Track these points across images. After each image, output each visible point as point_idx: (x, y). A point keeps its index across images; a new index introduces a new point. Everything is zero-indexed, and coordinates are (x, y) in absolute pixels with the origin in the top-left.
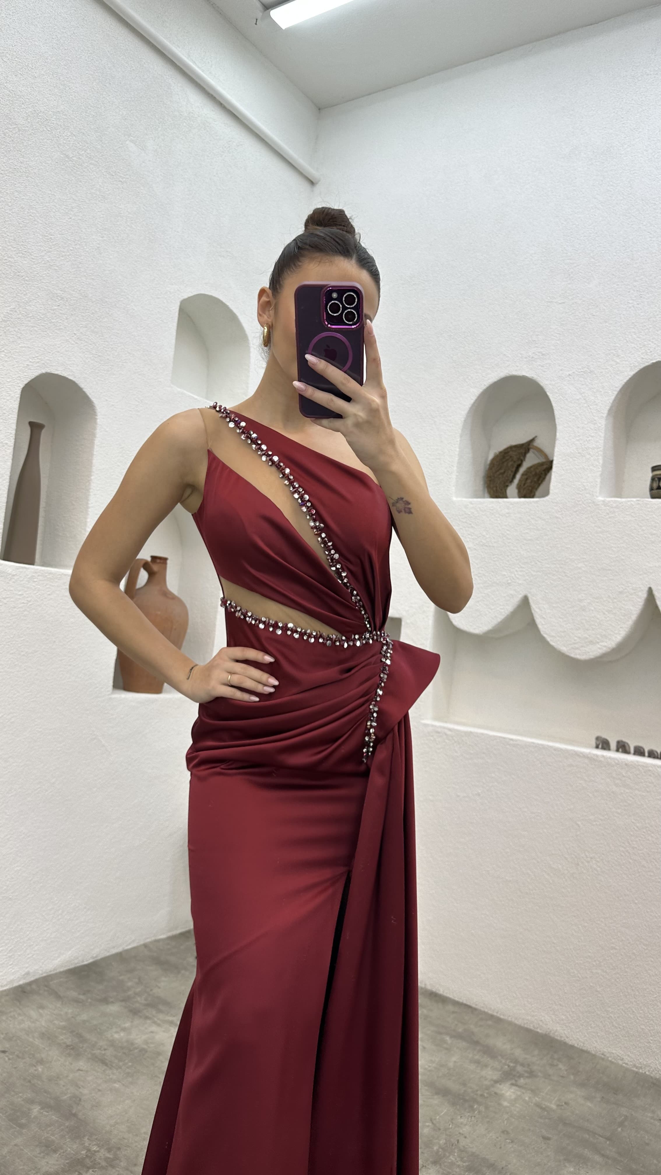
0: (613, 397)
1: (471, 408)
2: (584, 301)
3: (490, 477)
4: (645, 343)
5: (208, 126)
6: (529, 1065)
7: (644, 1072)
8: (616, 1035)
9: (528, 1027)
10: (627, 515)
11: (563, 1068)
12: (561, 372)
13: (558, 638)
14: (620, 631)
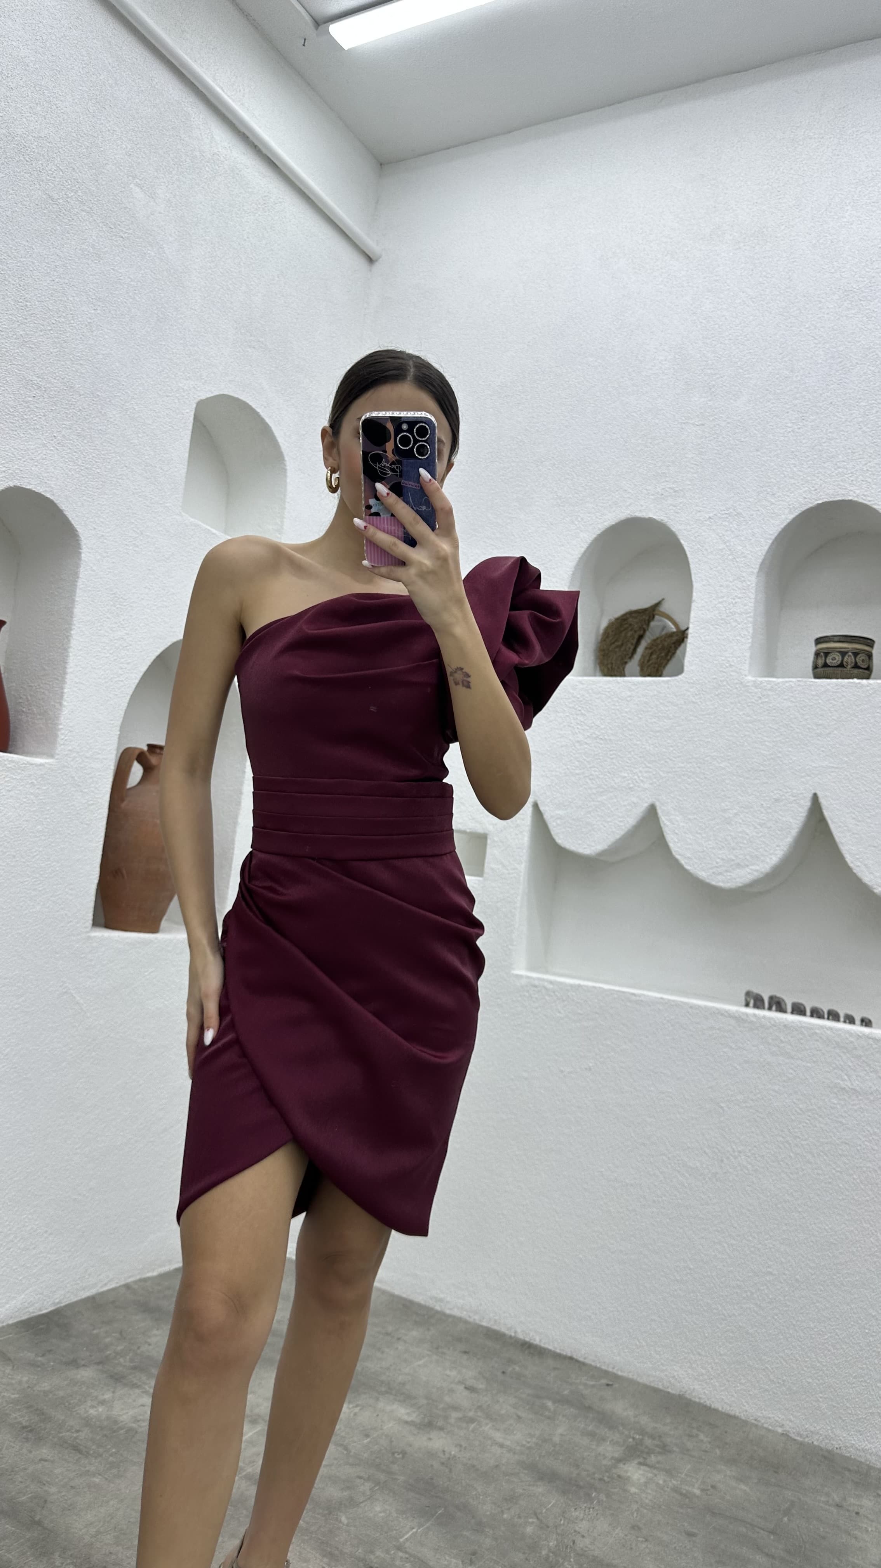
0: (766, 548)
1: (580, 558)
2: (728, 423)
3: (604, 650)
4: (809, 478)
5: (238, 174)
6: (660, 1437)
7: (810, 1442)
8: (774, 1393)
9: (656, 1386)
10: (785, 699)
11: (705, 1440)
12: (698, 514)
13: (695, 861)
14: (776, 850)
